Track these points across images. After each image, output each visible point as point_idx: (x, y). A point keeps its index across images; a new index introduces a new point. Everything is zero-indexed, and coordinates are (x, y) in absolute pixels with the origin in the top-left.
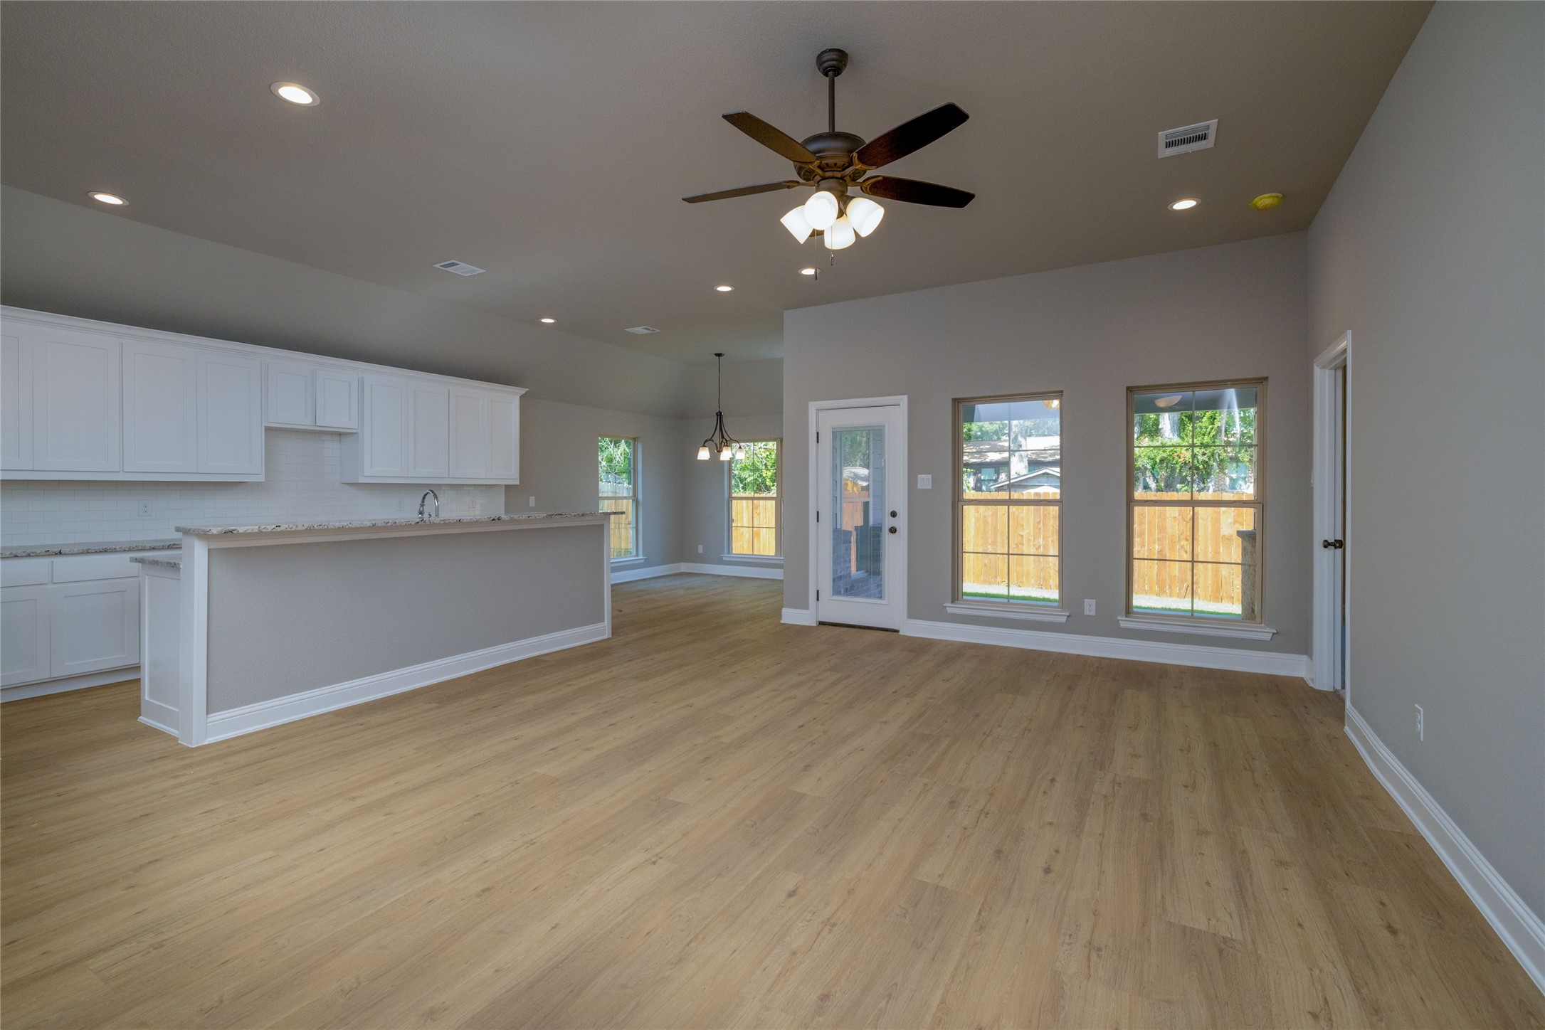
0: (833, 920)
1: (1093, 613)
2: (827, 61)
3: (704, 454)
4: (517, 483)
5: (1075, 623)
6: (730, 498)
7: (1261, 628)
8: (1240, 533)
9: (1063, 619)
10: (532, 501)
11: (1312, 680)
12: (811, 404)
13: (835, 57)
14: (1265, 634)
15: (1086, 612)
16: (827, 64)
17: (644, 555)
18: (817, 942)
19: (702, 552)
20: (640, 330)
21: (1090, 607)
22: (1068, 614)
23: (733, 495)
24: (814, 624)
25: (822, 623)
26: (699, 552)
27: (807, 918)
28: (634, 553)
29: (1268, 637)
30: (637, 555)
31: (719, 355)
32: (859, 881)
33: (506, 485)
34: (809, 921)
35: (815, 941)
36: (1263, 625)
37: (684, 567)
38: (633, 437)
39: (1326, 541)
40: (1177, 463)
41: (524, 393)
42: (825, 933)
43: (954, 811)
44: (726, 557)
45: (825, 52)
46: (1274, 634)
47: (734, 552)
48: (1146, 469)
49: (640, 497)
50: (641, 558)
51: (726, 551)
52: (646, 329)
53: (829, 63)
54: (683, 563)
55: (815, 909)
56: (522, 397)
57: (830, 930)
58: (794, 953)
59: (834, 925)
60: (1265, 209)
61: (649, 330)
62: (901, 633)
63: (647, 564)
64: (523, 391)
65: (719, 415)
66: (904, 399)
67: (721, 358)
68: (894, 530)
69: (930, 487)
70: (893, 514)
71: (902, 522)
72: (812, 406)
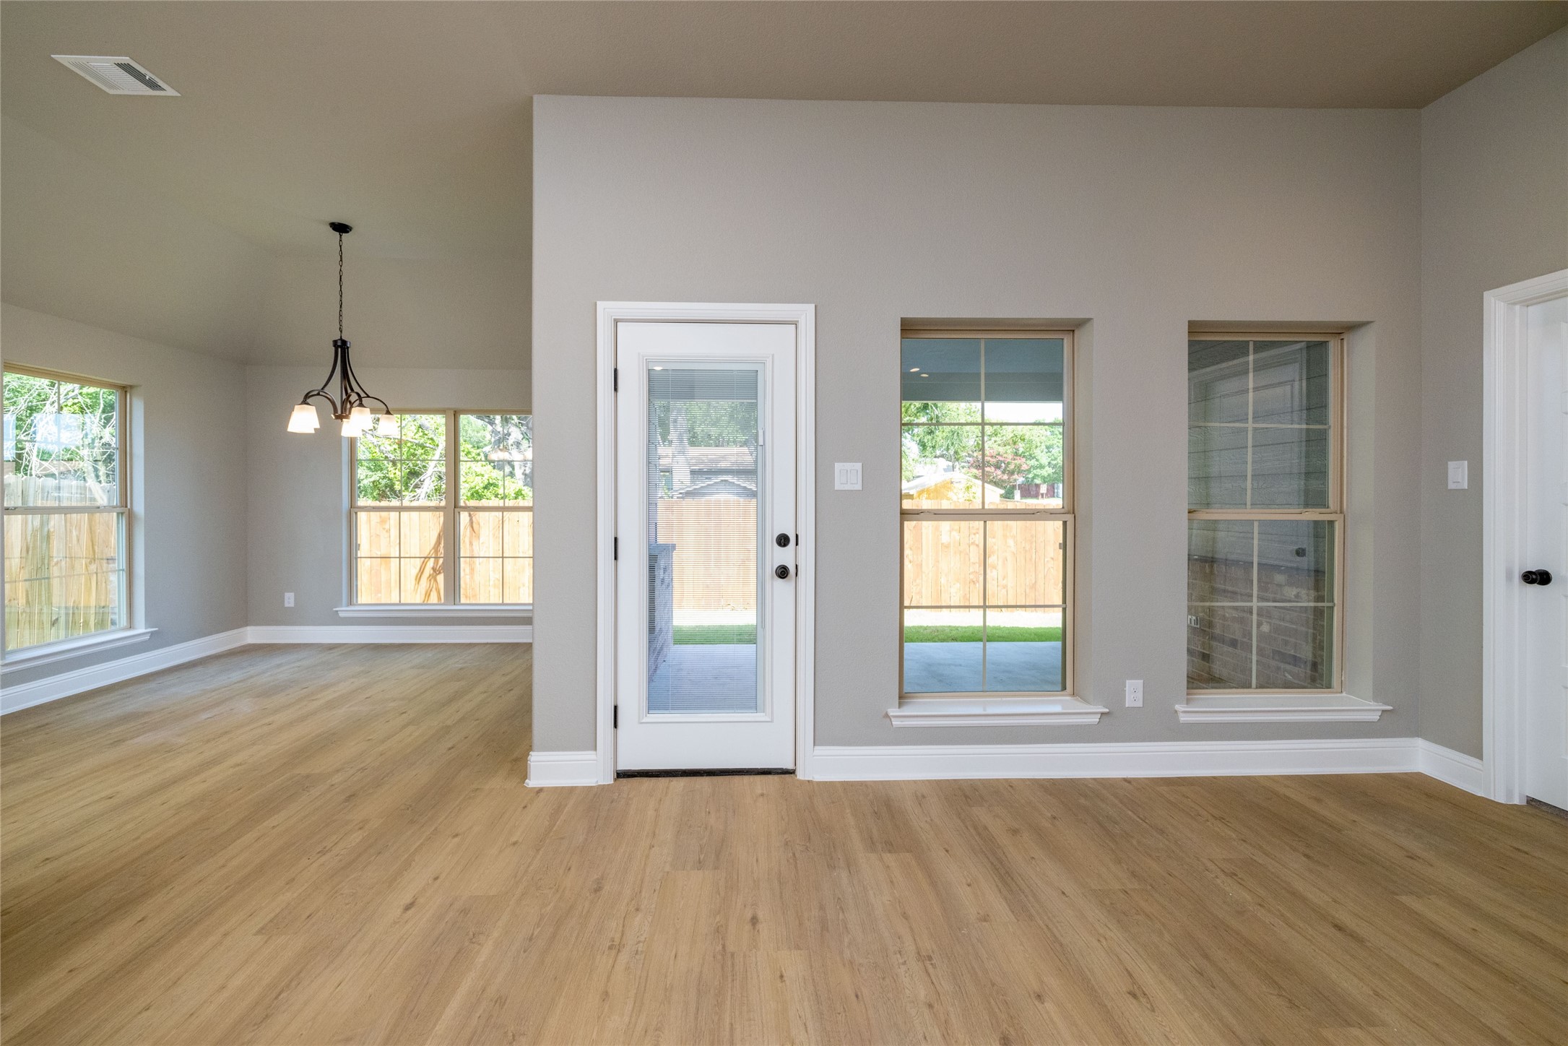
3: (304, 420)
6: (354, 510)
17: (149, 621)
19: (292, 605)
24: (608, 780)
28: (124, 621)
30: (131, 626)
31: (341, 228)
37: (253, 635)
38: (124, 383)
44: (344, 611)
47: (359, 602)
49: (139, 506)
50: (142, 630)
51: (344, 599)
54: (249, 628)
63: (156, 640)
65: (342, 347)
66: (805, 314)
67: (344, 235)
68: (783, 572)
69: (859, 487)
70: (783, 541)
71: (803, 556)
72: (607, 309)
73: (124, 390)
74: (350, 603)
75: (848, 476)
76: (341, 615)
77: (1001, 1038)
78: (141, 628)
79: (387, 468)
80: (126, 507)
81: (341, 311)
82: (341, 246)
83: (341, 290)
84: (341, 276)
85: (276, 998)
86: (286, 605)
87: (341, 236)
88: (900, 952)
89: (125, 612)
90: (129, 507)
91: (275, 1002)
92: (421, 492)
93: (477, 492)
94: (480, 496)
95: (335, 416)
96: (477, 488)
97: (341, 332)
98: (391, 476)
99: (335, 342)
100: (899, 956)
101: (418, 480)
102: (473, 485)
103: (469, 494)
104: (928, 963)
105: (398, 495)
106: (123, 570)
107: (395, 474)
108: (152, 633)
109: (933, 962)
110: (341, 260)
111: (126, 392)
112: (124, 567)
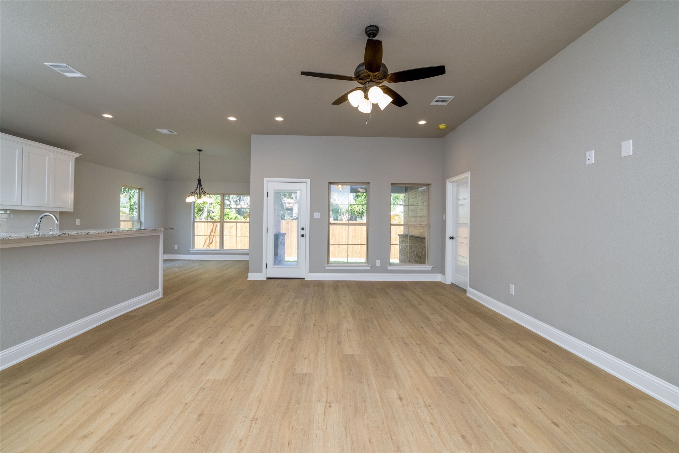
0: (256, 417)
1: (379, 265)
2: (369, 31)
3: (190, 199)
4: (72, 210)
5: (374, 270)
6: (194, 222)
7: (427, 266)
8: (399, 235)
9: (369, 268)
10: (78, 222)
11: (444, 281)
12: (265, 179)
13: (375, 29)
14: (429, 268)
15: (377, 265)
16: (369, 32)
18: (251, 431)
19: (177, 248)
20: (165, 131)
21: (378, 263)
22: (371, 266)
23: (196, 220)
24: (265, 279)
25: (268, 278)
26: (175, 249)
27: (243, 421)
29: (430, 269)
31: (200, 151)
32: (262, 395)
33: (60, 212)
34: (243, 422)
35: (250, 430)
36: (428, 265)
37: (166, 257)
38: (140, 188)
39: (450, 237)
40: (355, 211)
41: (78, 156)
42: (253, 425)
43: (294, 352)
44: (191, 250)
45: (373, 26)
46: (432, 267)
47: (195, 248)
48: (344, 213)
49: (143, 220)
51: (191, 248)
52: (170, 131)
53: (372, 31)
55: (246, 415)
56: (76, 159)
57: (256, 422)
58: (241, 441)
59: (257, 419)
60: (442, 129)
61: (171, 132)
62: (306, 279)
64: (77, 155)
65: (199, 180)
66: (308, 181)
67: (201, 152)
68: (303, 236)
69: (319, 218)
70: (303, 229)
71: (307, 232)
72: (266, 180)
73: (140, 189)
74: (193, 248)
75: (317, 215)
76: (191, 251)
77: (461, 436)
80: (140, 220)
81: (199, 171)
82: (200, 155)
83: (200, 166)
84: (200, 163)
85: (161, 389)
88: (417, 403)
91: (161, 390)
97: (199, 176)
99: (198, 179)
100: (417, 405)
104: (429, 408)
109: (431, 407)
110: (200, 158)
111: (140, 190)
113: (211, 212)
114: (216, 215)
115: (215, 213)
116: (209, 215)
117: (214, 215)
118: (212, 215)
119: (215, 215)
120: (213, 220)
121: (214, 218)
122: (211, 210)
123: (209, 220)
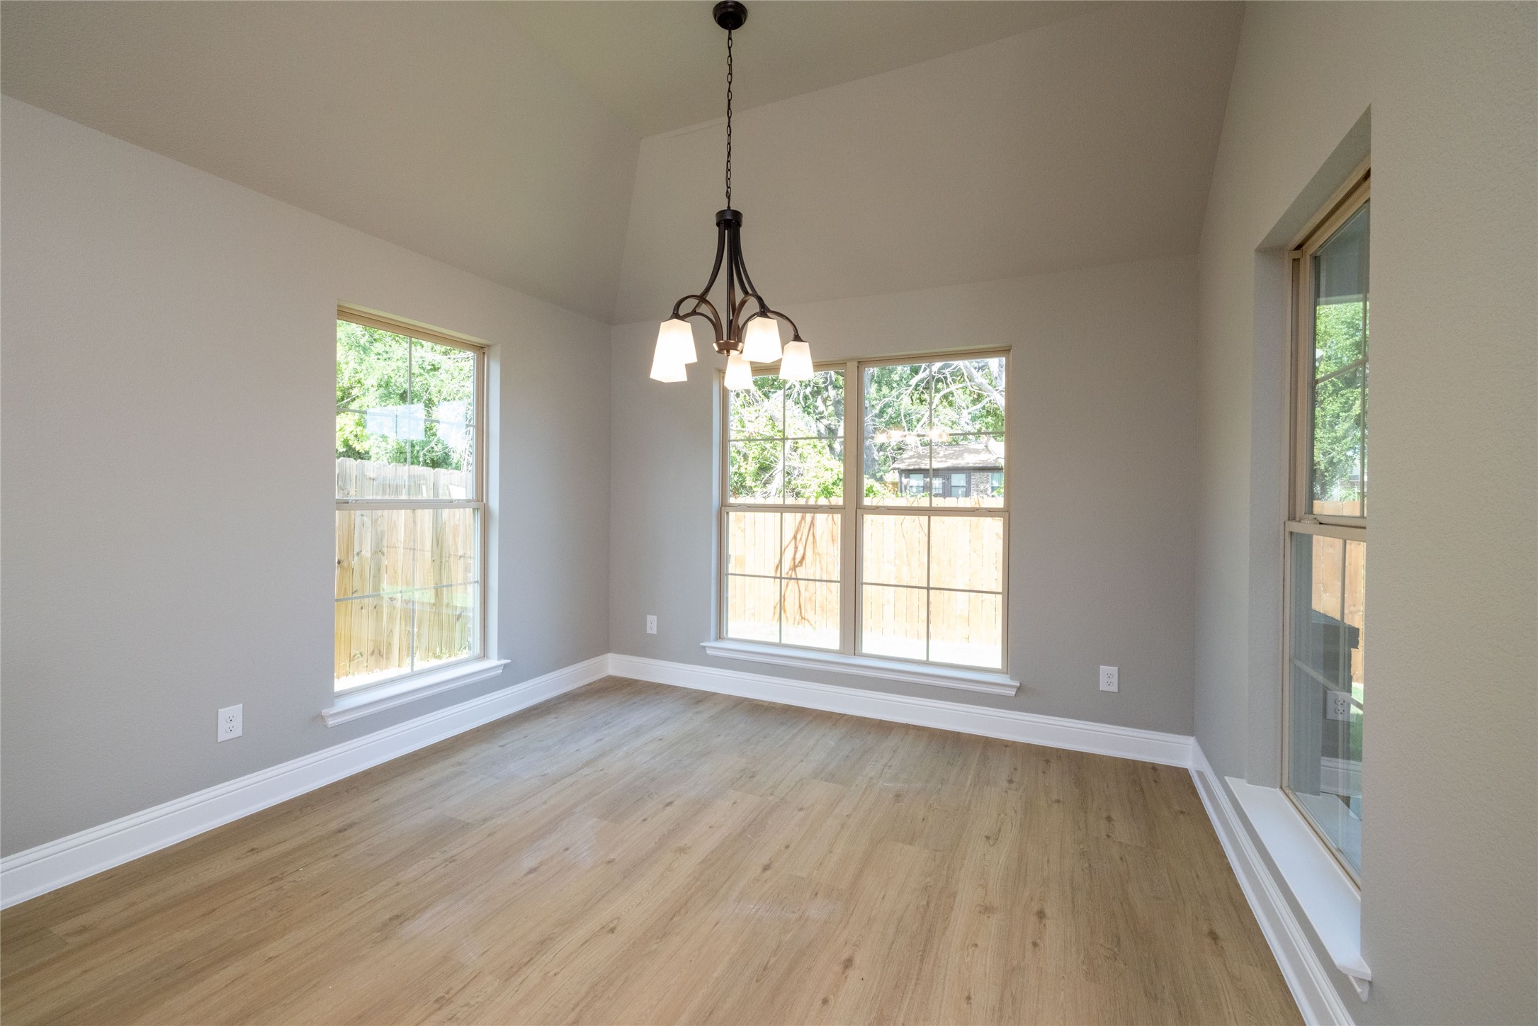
74: (720, 636)
76: (709, 652)
78: (494, 661)
79: (739, 462)
80: (482, 501)
81: (728, 161)
82: (730, 48)
83: (729, 126)
84: (729, 101)
86: (649, 631)
87: (730, 33)
89: (479, 637)
90: (484, 502)
92: (772, 487)
93: (826, 489)
94: (829, 493)
95: (719, 345)
96: (827, 484)
97: (729, 198)
98: (742, 470)
101: (767, 475)
102: (822, 481)
103: (819, 490)
105: (750, 491)
106: (477, 582)
107: (746, 469)
108: (505, 666)
110: (730, 74)
111: (483, 354)
112: (479, 579)
113: (796, 473)
114: (809, 483)
115: (807, 478)
116: (789, 482)
117: (803, 482)
118: (799, 482)
119: (806, 482)
120: (801, 501)
121: (803, 491)
122: (794, 468)
123: (790, 501)
